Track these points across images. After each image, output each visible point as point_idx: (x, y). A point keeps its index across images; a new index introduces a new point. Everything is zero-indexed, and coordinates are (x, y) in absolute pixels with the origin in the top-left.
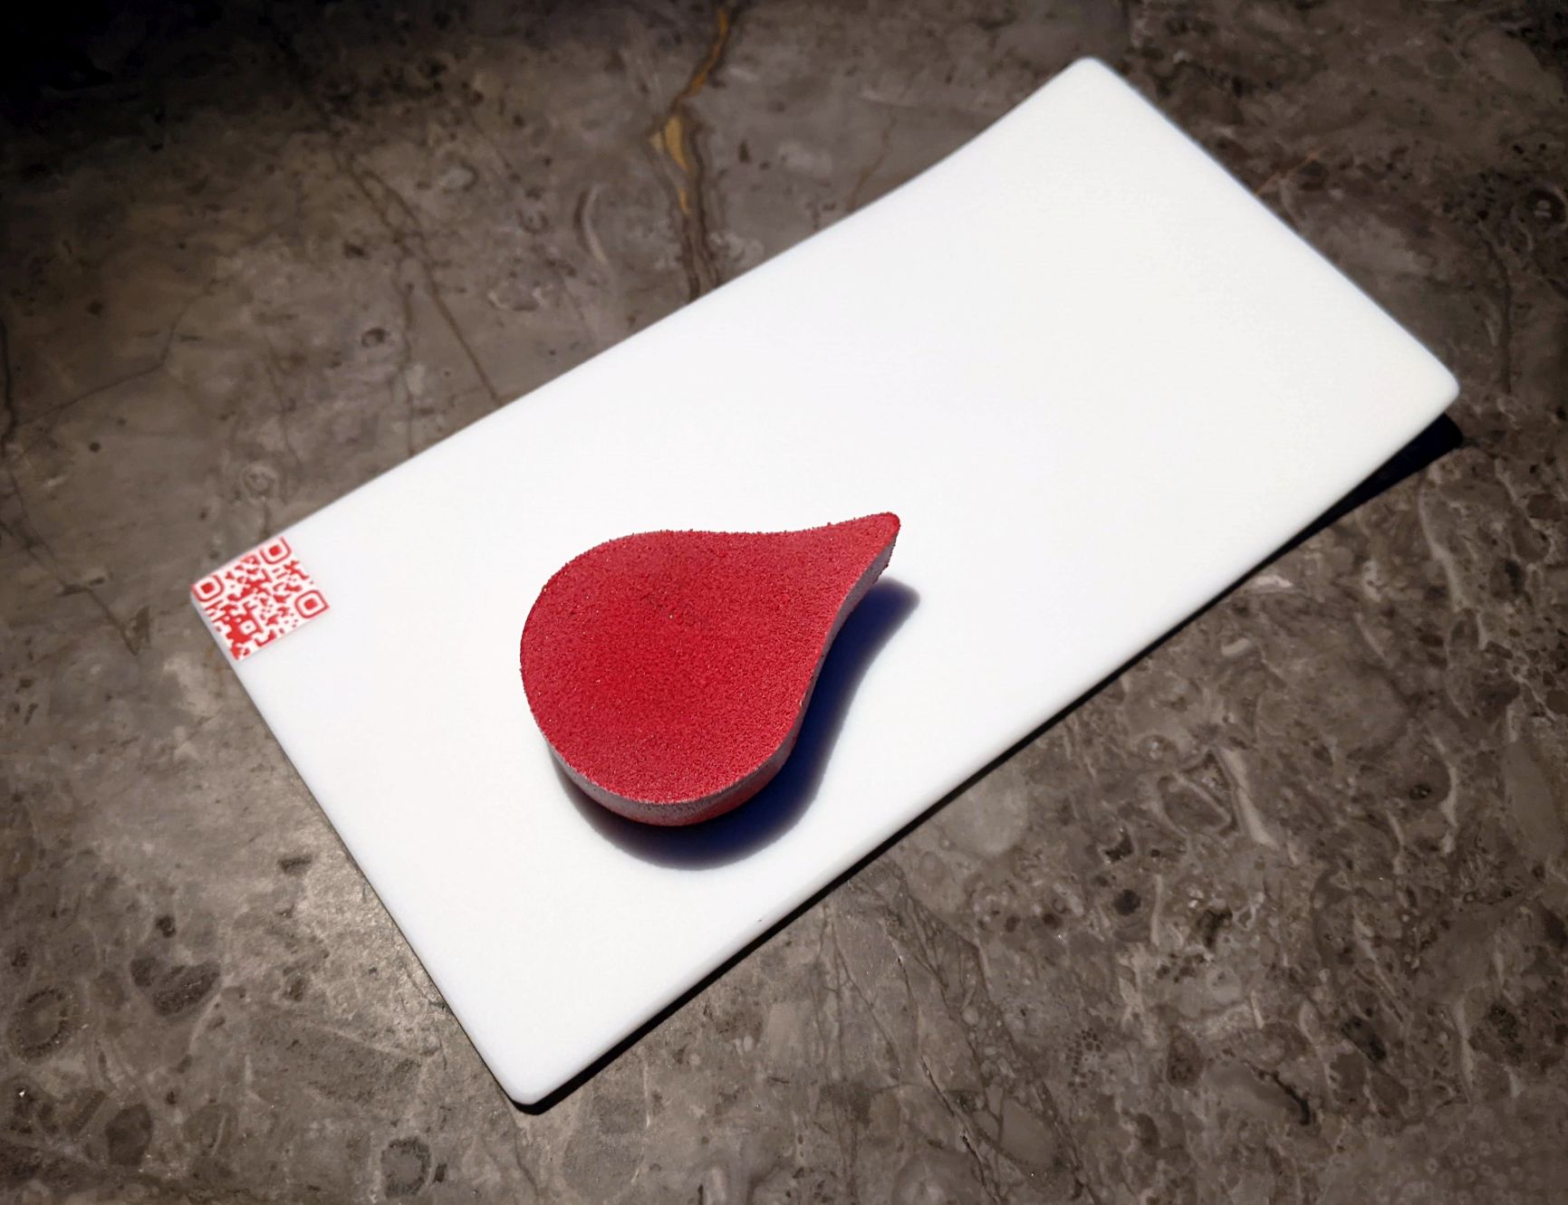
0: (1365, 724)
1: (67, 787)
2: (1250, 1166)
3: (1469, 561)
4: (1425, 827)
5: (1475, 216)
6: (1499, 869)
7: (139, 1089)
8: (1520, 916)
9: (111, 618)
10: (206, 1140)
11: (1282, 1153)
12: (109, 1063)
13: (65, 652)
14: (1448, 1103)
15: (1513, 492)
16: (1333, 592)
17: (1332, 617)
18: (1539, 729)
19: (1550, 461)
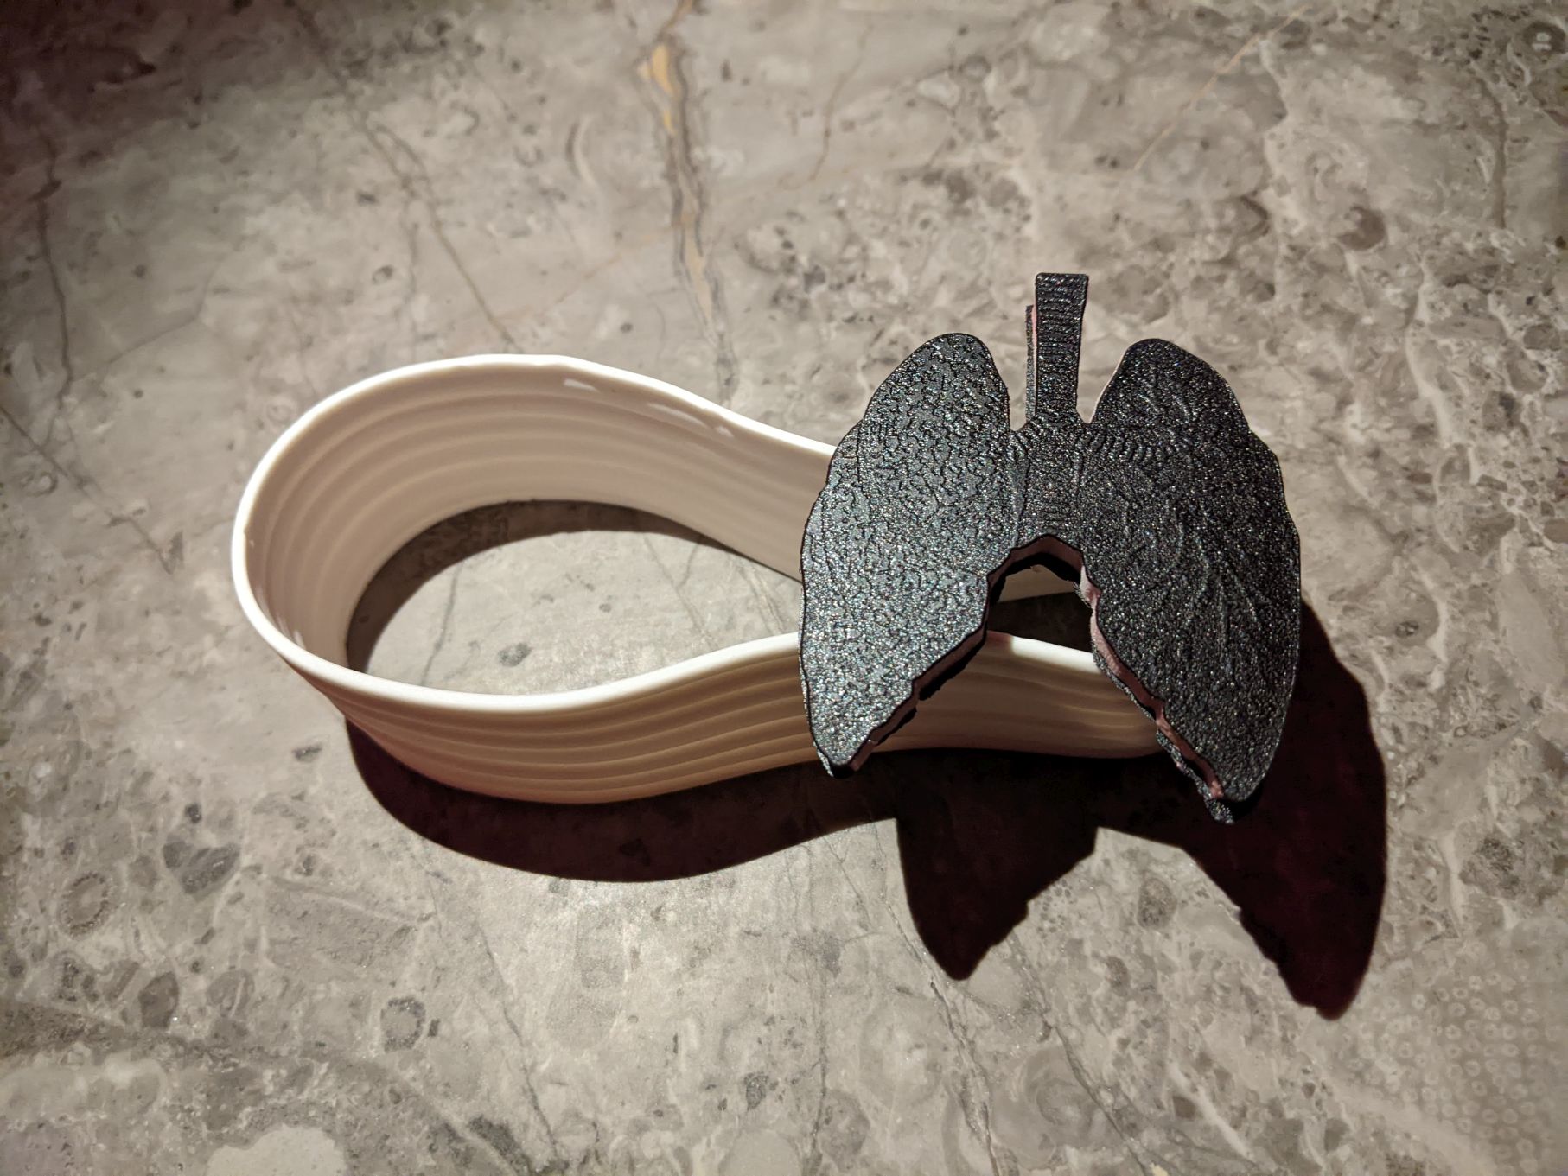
0: (1348, 566)
1: (110, 693)
2: (1225, 1005)
3: (1460, 397)
4: (1411, 663)
5: (1466, 56)
6: (1492, 702)
7: (168, 960)
8: (1514, 748)
9: (150, 544)
10: (226, 1003)
11: (1258, 991)
12: (143, 937)
13: (111, 575)
14: (1435, 938)
15: (1509, 326)
16: (1315, 438)
17: (1314, 462)
18: (1536, 560)
19: (1549, 291)
